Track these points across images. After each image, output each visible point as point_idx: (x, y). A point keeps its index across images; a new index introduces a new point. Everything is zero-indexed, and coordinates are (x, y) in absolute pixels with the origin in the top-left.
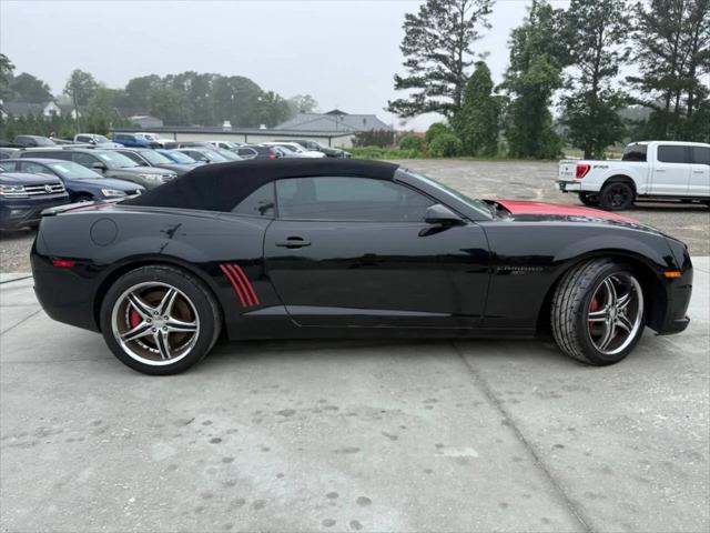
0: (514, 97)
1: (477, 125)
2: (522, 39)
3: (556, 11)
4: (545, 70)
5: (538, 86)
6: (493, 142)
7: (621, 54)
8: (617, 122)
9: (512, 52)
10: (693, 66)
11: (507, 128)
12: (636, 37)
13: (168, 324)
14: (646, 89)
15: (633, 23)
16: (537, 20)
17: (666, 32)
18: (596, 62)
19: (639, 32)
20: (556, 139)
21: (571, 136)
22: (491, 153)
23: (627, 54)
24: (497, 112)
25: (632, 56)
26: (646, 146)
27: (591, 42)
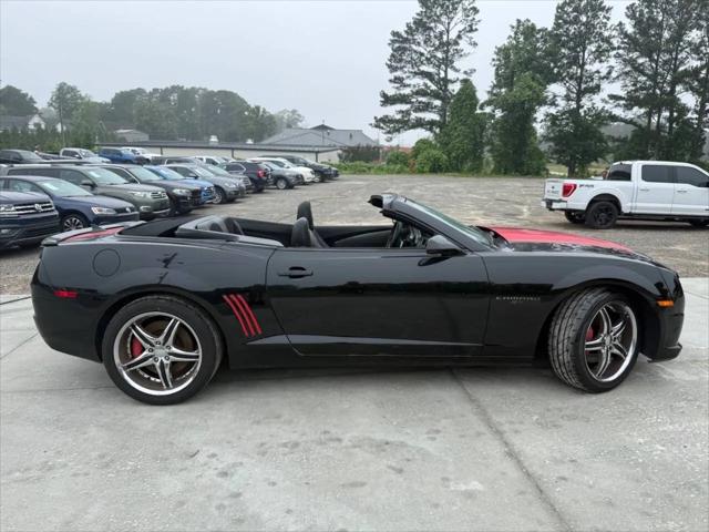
0: (499, 114)
1: (461, 142)
2: (507, 57)
3: (540, 30)
4: (530, 88)
5: (523, 103)
6: (479, 158)
7: (604, 72)
8: (601, 139)
9: (497, 69)
10: (673, 84)
11: (492, 144)
12: (618, 56)
13: (170, 354)
14: (628, 107)
15: (615, 42)
16: (521, 39)
17: (648, 51)
18: (579, 80)
19: (621, 52)
20: (541, 155)
21: (556, 152)
22: (476, 170)
23: (609, 73)
24: (483, 128)
25: (614, 75)
26: (630, 166)
27: (575, 61)
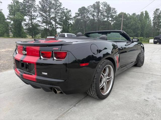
0: (12, 22)
1: (3, 29)
2: (12, 7)
3: (20, 3)
4: (21, 16)
5: (19, 20)
6: (8, 33)
9: (9, 10)
10: (50, 20)
11: (11, 30)
12: (38, 12)
14: (42, 23)
15: (38, 9)
16: (15, 4)
17: (45, 12)
18: (31, 16)
19: (39, 11)
20: (25, 33)
21: (28, 32)
22: (8, 36)
23: (37, 15)
24: (8, 26)
25: (38, 16)
27: (29, 11)
